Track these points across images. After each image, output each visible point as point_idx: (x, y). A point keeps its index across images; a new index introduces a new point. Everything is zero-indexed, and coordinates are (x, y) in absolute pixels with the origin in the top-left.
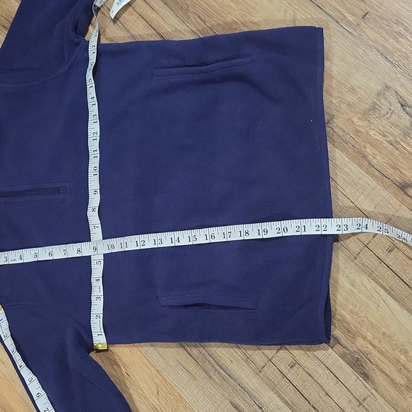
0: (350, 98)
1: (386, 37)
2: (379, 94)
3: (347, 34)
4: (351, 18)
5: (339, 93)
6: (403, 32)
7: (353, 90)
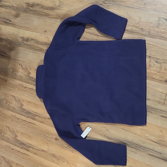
0: (152, 25)
1: (153, 6)
2: (158, 20)
3: (143, 10)
4: (142, 6)
5: (148, 25)
6: (157, 3)
7: (151, 23)
